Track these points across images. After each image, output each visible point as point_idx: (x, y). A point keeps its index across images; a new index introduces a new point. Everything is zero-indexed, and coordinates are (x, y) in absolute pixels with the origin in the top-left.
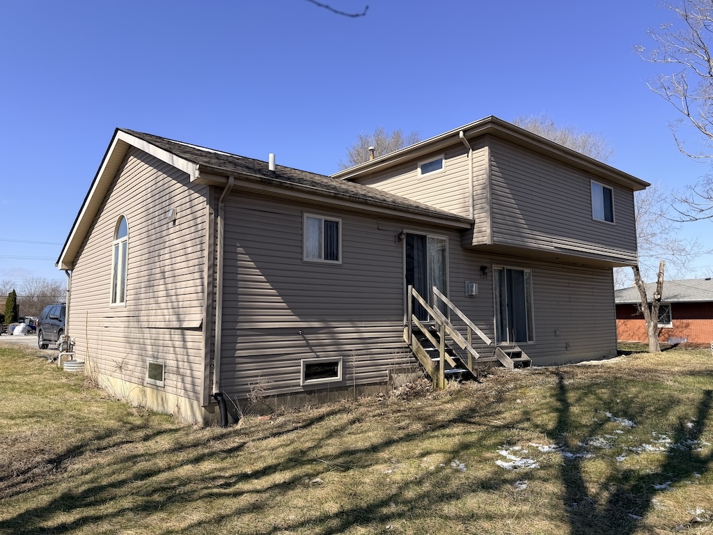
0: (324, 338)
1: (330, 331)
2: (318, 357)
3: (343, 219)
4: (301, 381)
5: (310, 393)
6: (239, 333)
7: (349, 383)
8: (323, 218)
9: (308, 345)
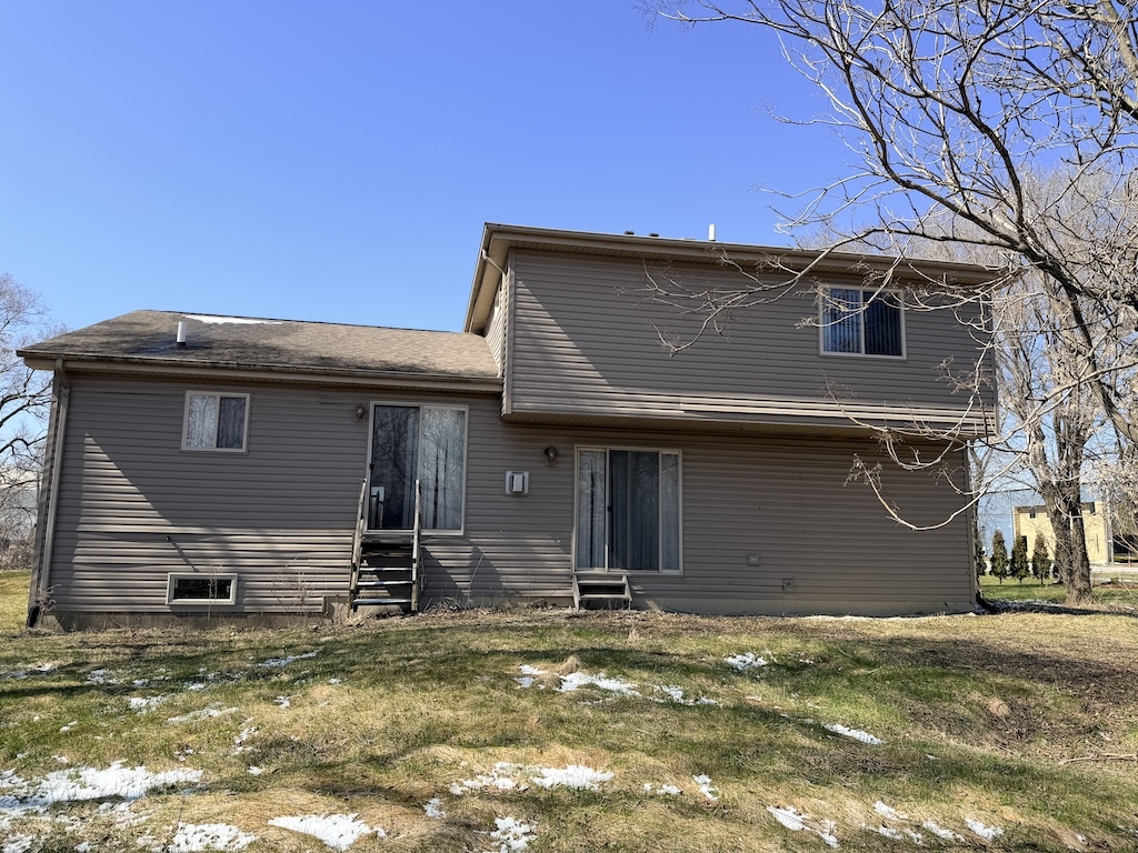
0: (209, 548)
1: (220, 540)
2: (197, 571)
3: (253, 393)
4: (167, 599)
5: (180, 615)
6: (80, 535)
7: (247, 609)
8: (219, 395)
9: (181, 556)
